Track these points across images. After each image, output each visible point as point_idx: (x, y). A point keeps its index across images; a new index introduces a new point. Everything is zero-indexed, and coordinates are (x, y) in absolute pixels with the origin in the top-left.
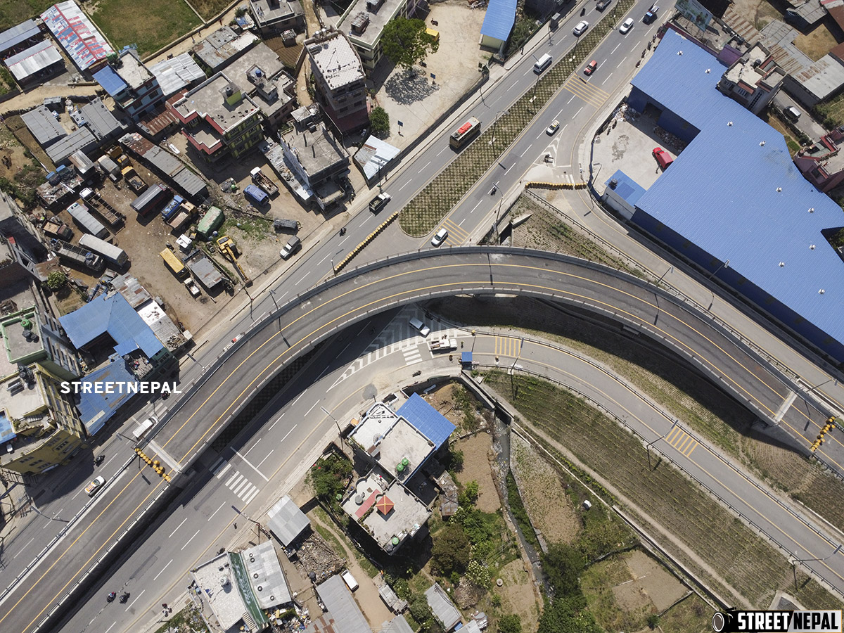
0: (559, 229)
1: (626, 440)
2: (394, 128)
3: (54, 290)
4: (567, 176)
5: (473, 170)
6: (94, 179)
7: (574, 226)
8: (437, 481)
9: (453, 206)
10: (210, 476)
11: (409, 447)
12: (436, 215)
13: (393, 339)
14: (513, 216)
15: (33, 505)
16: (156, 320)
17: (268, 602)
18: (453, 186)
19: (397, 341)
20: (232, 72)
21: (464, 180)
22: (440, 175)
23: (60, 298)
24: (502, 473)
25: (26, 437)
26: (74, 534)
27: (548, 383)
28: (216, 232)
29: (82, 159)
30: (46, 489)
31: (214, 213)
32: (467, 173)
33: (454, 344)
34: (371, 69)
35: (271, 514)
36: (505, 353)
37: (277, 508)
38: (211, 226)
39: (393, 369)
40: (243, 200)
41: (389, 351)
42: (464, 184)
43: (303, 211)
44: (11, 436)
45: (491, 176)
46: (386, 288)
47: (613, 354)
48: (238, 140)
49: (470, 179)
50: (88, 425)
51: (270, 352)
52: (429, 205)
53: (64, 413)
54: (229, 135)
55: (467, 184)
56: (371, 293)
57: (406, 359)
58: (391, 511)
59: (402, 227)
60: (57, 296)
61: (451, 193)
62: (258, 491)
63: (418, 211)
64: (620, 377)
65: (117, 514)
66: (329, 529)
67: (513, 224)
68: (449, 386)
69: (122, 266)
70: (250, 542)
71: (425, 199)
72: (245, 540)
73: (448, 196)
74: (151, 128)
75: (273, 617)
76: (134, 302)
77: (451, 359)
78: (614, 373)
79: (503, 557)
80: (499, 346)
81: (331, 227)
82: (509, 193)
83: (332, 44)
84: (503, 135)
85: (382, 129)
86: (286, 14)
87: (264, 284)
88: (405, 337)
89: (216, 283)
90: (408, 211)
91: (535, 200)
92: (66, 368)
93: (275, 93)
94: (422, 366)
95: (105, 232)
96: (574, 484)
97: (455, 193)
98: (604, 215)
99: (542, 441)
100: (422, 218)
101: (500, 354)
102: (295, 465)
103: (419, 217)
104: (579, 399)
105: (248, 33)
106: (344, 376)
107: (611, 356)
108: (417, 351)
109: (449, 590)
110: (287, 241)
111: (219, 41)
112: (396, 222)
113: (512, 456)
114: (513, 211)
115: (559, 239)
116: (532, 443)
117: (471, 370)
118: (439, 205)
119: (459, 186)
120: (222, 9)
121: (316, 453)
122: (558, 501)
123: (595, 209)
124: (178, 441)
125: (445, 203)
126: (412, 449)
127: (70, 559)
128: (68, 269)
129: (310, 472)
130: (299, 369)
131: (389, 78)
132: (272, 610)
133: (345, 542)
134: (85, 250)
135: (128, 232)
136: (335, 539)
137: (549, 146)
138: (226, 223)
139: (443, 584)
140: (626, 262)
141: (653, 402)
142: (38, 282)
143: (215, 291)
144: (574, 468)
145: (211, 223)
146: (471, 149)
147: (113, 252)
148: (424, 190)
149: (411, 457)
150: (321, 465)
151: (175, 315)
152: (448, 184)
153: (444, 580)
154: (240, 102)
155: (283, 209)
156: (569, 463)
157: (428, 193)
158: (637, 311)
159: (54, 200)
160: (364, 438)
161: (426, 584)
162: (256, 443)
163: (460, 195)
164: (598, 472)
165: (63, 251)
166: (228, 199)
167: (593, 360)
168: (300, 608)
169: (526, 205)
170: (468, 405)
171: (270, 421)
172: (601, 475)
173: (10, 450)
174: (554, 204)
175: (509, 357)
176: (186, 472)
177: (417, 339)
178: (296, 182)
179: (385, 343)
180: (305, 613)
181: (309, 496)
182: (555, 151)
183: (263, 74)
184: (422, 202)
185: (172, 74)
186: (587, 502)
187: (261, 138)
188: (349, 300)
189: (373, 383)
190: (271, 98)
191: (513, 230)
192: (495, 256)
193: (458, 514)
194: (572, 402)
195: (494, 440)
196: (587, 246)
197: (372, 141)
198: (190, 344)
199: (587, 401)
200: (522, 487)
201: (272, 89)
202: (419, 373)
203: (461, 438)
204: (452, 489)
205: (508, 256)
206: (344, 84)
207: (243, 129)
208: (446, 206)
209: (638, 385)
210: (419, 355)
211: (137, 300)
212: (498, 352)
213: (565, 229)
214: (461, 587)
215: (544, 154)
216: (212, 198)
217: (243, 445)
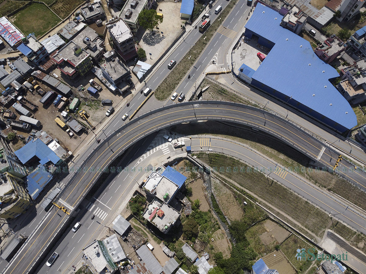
0: (222, 91)
1: (258, 175)
2: (148, 56)
3: (11, 141)
4: (223, 68)
5: (183, 70)
6: (23, 92)
7: (228, 89)
8: (182, 201)
9: (176, 86)
10: (87, 210)
11: (168, 188)
12: (170, 91)
13: (157, 145)
14: (202, 87)
15: (13, 231)
16: (56, 148)
17: (116, 259)
18: (175, 78)
19: (159, 145)
20: (77, 40)
21: (180, 75)
22: (170, 74)
23: (14, 144)
24: (209, 195)
25: (6, 203)
26: (32, 241)
27: (224, 155)
28: (77, 108)
29: (16, 84)
30: (17, 224)
31: (75, 101)
32: (181, 72)
33: (183, 143)
34: (136, 33)
35: (114, 223)
36: (205, 145)
37: (116, 220)
38: (75, 106)
39: (158, 157)
40: (88, 93)
41: (156, 150)
42: (180, 77)
43: (113, 95)
45: (192, 71)
46: (151, 124)
47: (249, 140)
48: (82, 69)
49: (183, 74)
50: (32, 195)
51: (105, 156)
52: (166, 87)
53: (21, 191)
54: (78, 67)
55: (181, 76)
56: (145, 126)
57: (164, 152)
58: (163, 215)
59: (156, 97)
60: (13, 143)
61: (175, 81)
62: (107, 214)
63: (162, 90)
64: (253, 149)
65: (49, 231)
66: (139, 226)
67: (202, 91)
68: (183, 161)
69: (39, 127)
70: (106, 236)
71: (164, 85)
72: (105, 235)
73: (174, 82)
74: (45, 68)
75: (119, 266)
76: (45, 142)
77: (182, 150)
78: (250, 148)
79: (213, 229)
80: (202, 142)
81: (126, 101)
82: (199, 78)
83: (117, 24)
84: (194, 54)
85: (143, 57)
86: (97, 13)
87: (100, 128)
88: (162, 143)
89: (80, 130)
90: (158, 91)
91: (210, 80)
92: (20, 173)
93: (96, 47)
94: (170, 154)
95: (30, 114)
96: (239, 196)
97: (177, 81)
98: (240, 83)
99: (224, 180)
100: (164, 93)
101: (203, 146)
102: (122, 202)
103: (163, 93)
104: (237, 160)
105: (82, 23)
106: (138, 162)
107: (249, 141)
108: (168, 148)
109: (192, 245)
110: (108, 109)
111: (70, 27)
112: (153, 96)
113: (212, 187)
114: (202, 85)
115: (222, 95)
116: (220, 181)
117: (191, 153)
118: (170, 87)
119: (178, 78)
120: (69, 14)
121: (130, 196)
122: (233, 203)
123: (235, 81)
124: (71, 197)
125: (173, 85)
126: (169, 189)
127: (31, 252)
128: (16, 131)
129: (128, 204)
130: (119, 162)
131: (144, 36)
132: (119, 263)
133: (146, 231)
134: (22, 122)
135: (40, 113)
136: (142, 230)
137: (214, 57)
138: (81, 104)
139: (189, 243)
140: (251, 101)
141: (268, 158)
142: (4, 138)
143: (80, 133)
144: (238, 189)
145: (75, 105)
146: (181, 62)
147: (34, 122)
148: (163, 81)
149: (169, 192)
150: (133, 201)
151: (64, 145)
152: (173, 77)
153: (189, 242)
154: (81, 53)
155: (105, 95)
156: (236, 187)
157: (165, 82)
158: (257, 121)
159: (6, 103)
160: (149, 187)
161: (182, 244)
162: (104, 194)
163: (179, 81)
164: (248, 190)
165: (13, 124)
166: (81, 94)
167: (241, 144)
168: (130, 260)
169: (207, 83)
170: (192, 168)
171: (109, 185)
172: (250, 191)
174: (218, 81)
175: (206, 147)
176: (76, 210)
177: (167, 143)
178: (109, 83)
179: (154, 146)
180: (133, 262)
181: (129, 214)
182: (217, 58)
183: (90, 40)
184: (163, 86)
185: (51, 44)
186: (245, 202)
187: (92, 67)
188: (136, 130)
189: (151, 164)
190: (94, 49)
191: (203, 94)
192: (196, 105)
193: (192, 214)
194: (234, 162)
195: (204, 182)
196: (234, 97)
197: (139, 63)
198: (72, 157)
199: (240, 161)
200: (218, 200)
201: (94, 46)
202: (169, 157)
203: (190, 183)
204: (188, 204)
205: (201, 104)
206: (124, 40)
207: (84, 64)
208: (173, 87)
209: (261, 152)
210: (169, 150)
211: (47, 141)
212: (202, 145)
213: (224, 90)
214: (197, 243)
215: (212, 60)
216: (74, 94)
217: (99, 196)
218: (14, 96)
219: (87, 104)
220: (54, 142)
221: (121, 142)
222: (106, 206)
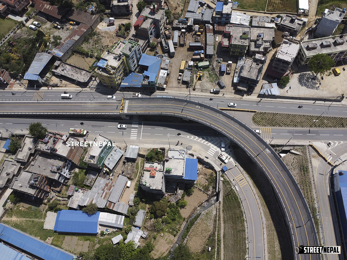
0: (305, 168)
1: (243, 248)
3: (151, 47)
4: (330, 156)
5: (297, 123)
6: (189, 29)
7: (311, 173)
8: (178, 190)
9: (277, 126)
10: (131, 124)
12: (268, 124)
13: (212, 142)
14: (294, 149)
15: (95, 89)
16: (162, 76)
17: (107, 163)
18: (284, 121)
19: (213, 143)
20: (256, 30)
21: (291, 122)
22: (284, 114)
24: (198, 211)
25: (106, 70)
26: (93, 103)
27: (240, 204)
28: (202, 69)
29: (191, 21)
30: (100, 89)
31: (207, 63)
32: (294, 122)
33: (226, 161)
34: (301, 64)
35: (131, 146)
36: (238, 181)
39: (202, 149)
40: (219, 68)
41: (207, 144)
42: (289, 124)
43: (231, 85)
44: (103, 67)
45: (303, 130)
47: (273, 222)
48: (234, 50)
49: (293, 124)
50: (122, 84)
52: (269, 119)
53: (119, 75)
54: (233, 45)
55: (290, 125)
56: (218, 122)
57: (209, 151)
59: (253, 116)
60: (150, 49)
61: (281, 122)
62: (136, 139)
63: (264, 117)
64: (265, 230)
65: (104, 108)
66: (140, 167)
67: (291, 151)
68: (212, 171)
70: (120, 148)
71: (270, 116)
73: (279, 122)
74: (217, 28)
75: (104, 169)
76: (162, 66)
77: (221, 165)
78: (265, 226)
79: (171, 231)
80: (239, 177)
81: (233, 97)
82: (301, 141)
84: (322, 122)
86: (293, 27)
87: (198, 93)
88: (216, 145)
89: (186, 80)
90: (260, 114)
91: (308, 152)
92: (131, 65)
93: (260, 45)
94: (211, 157)
95: (176, 44)
96: (213, 240)
97: (282, 124)
98: (327, 181)
99: (219, 217)
100: (263, 120)
101: (236, 180)
102: (150, 143)
103: (262, 119)
104: (243, 219)
105: (274, 24)
106: (188, 137)
108: (215, 152)
109: (147, 218)
110: (217, 88)
111: (263, 20)
112: (253, 114)
113: (206, 210)
114: (296, 147)
115: (301, 171)
116: (216, 214)
117: (223, 174)
118: (272, 122)
119: (287, 123)
120: (275, 12)
121: (158, 146)
122: (203, 238)
123: (327, 176)
124: (133, 106)
125: (276, 123)
127: (86, 107)
128: (159, 45)
129: (151, 149)
130: (179, 123)
131: (305, 73)
132: (106, 167)
134: (167, 44)
135: (182, 49)
136: (138, 171)
137: (336, 141)
138: (207, 69)
139: (148, 215)
140: (315, 202)
141: (266, 249)
142: (149, 41)
143: (185, 83)
144: (219, 235)
145: (203, 65)
146: (305, 116)
147: (172, 50)
148: (273, 113)
150: (156, 150)
151: (169, 79)
152: (283, 119)
155: (226, 80)
156: (219, 232)
157: (273, 115)
158: (295, 217)
159: (175, 26)
161: (144, 209)
162: (149, 128)
163: (283, 126)
164: (224, 246)
165: (163, 40)
166: (215, 64)
167: (263, 214)
168: (112, 175)
169: (302, 150)
170: (211, 183)
171: (159, 127)
172: (224, 248)
173: (101, 70)
174: (313, 159)
175: (239, 185)
176: (127, 115)
177: (218, 149)
178: (237, 75)
179: (209, 141)
180: (112, 178)
181: (145, 153)
182: (336, 145)
183: (262, 37)
184: (268, 116)
185: (239, 18)
186: (210, 248)
187: (243, 55)
188: (210, 117)
189: (193, 147)
190: (257, 46)
191: (288, 153)
192: (268, 150)
193: (172, 204)
194: (241, 217)
195: (207, 201)
196: (307, 182)
197: (275, 85)
198: (163, 89)
199: (245, 222)
200: (198, 221)
201: (260, 43)
202: (207, 158)
203: (199, 189)
204: (179, 196)
205: (272, 155)
206: (282, 59)
207: (239, 47)
208: (274, 124)
209: (268, 239)
210: (214, 154)
211: (164, 67)
212: (236, 178)
213: (307, 170)
214: (151, 221)
215: (330, 142)
216: (211, 59)
217: (146, 125)
218: (182, 26)
219: (210, 72)
220: (167, 71)
221: (194, 112)
222: (141, 134)
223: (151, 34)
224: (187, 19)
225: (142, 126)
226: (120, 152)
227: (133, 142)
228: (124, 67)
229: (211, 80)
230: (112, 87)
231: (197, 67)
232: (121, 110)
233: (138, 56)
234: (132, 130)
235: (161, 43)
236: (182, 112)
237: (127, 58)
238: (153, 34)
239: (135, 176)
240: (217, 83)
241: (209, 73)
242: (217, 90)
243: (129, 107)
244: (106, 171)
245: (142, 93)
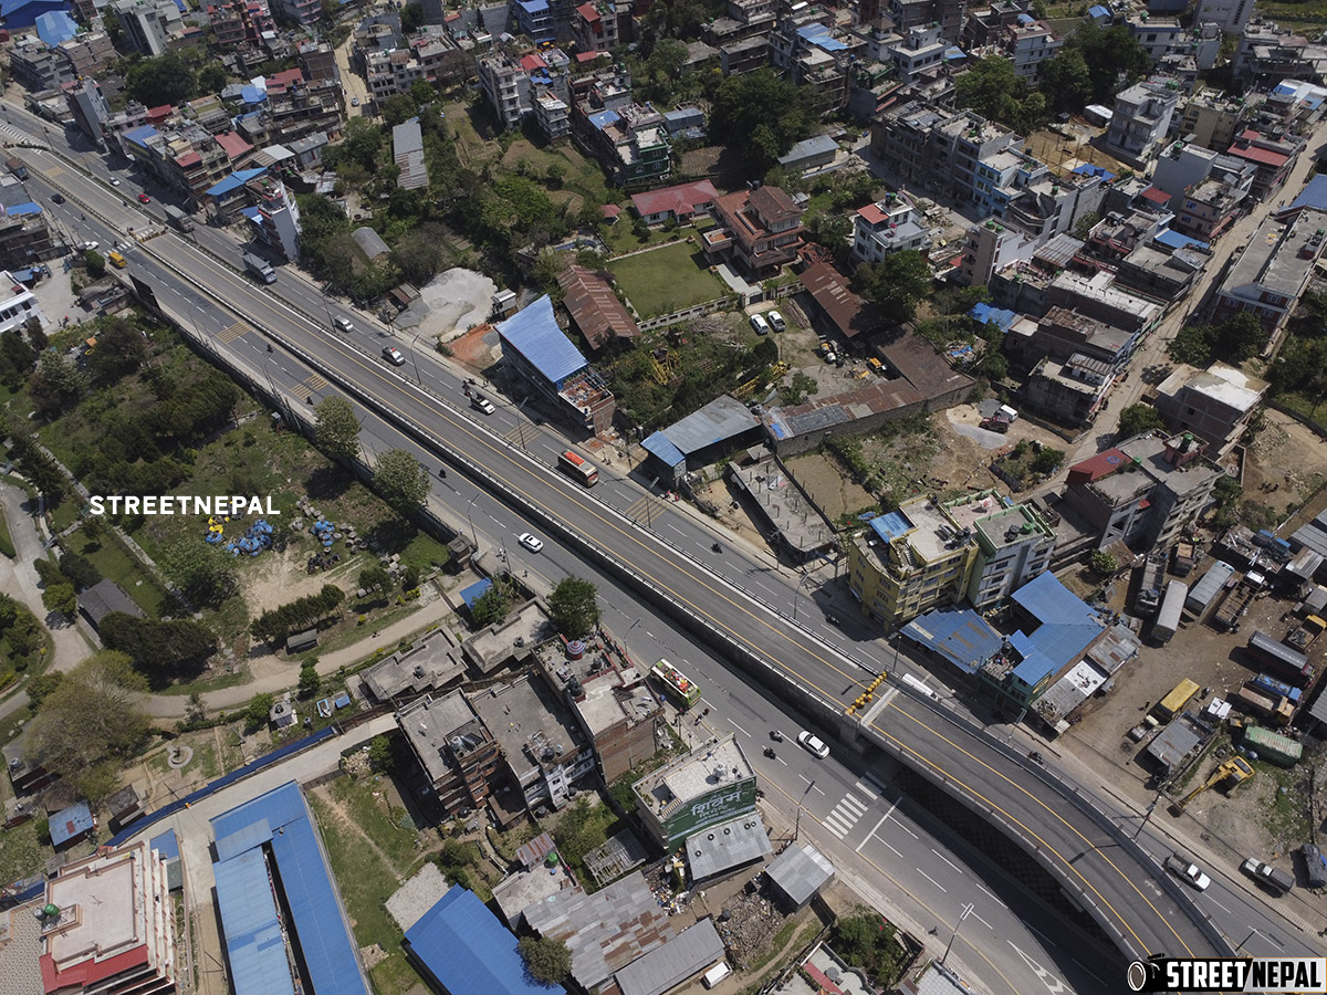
10: (859, 774)
16: (1076, 684)
17: (694, 848)
25: (888, 555)
28: (1255, 755)
30: (833, 598)
31: (1293, 749)
37: (817, 858)
38: (1262, 745)
50: (913, 625)
51: (1055, 832)
60: (1083, 571)
62: (841, 837)
65: (806, 666)
69: (1152, 635)
70: (771, 829)
72: (774, 824)
76: (1094, 652)
87: (1182, 836)
89: (1160, 758)
95: (1198, 607)
102: (882, 890)
106: (1042, 973)
110: (1278, 868)
121: (902, 921)
124: (901, 721)
128: (1127, 578)
129: (873, 913)
133: (771, 970)
134: (1162, 589)
135: (1210, 638)
138: (1280, 771)
145: (1269, 745)
147: (1170, 617)
150: (885, 929)
162: (911, 832)
165: (1152, 567)
168: (684, 900)
180: (678, 908)
198: (1049, 733)
211: (1100, 656)
217: (906, 815)
218: (1260, 562)
219: (1285, 790)
220: (1101, 680)
221: (1122, 896)
222: (870, 835)
223: (1119, 525)
224: (1296, 547)
225: (893, 808)
226: (759, 840)
227: (824, 842)
228: (955, 576)
229: (1272, 820)
230: (872, 615)
231: (1238, 735)
232: (854, 707)
233: (1027, 570)
234: (848, 795)
235: (1138, 574)
236: (1070, 863)
237: (981, 556)
238: (1129, 528)
239: (754, 965)
240: (1291, 850)
241: (1279, 791)
242: (1277, 876)
243: (887, 713)
244: (675, 871)
245: (962, 696)
